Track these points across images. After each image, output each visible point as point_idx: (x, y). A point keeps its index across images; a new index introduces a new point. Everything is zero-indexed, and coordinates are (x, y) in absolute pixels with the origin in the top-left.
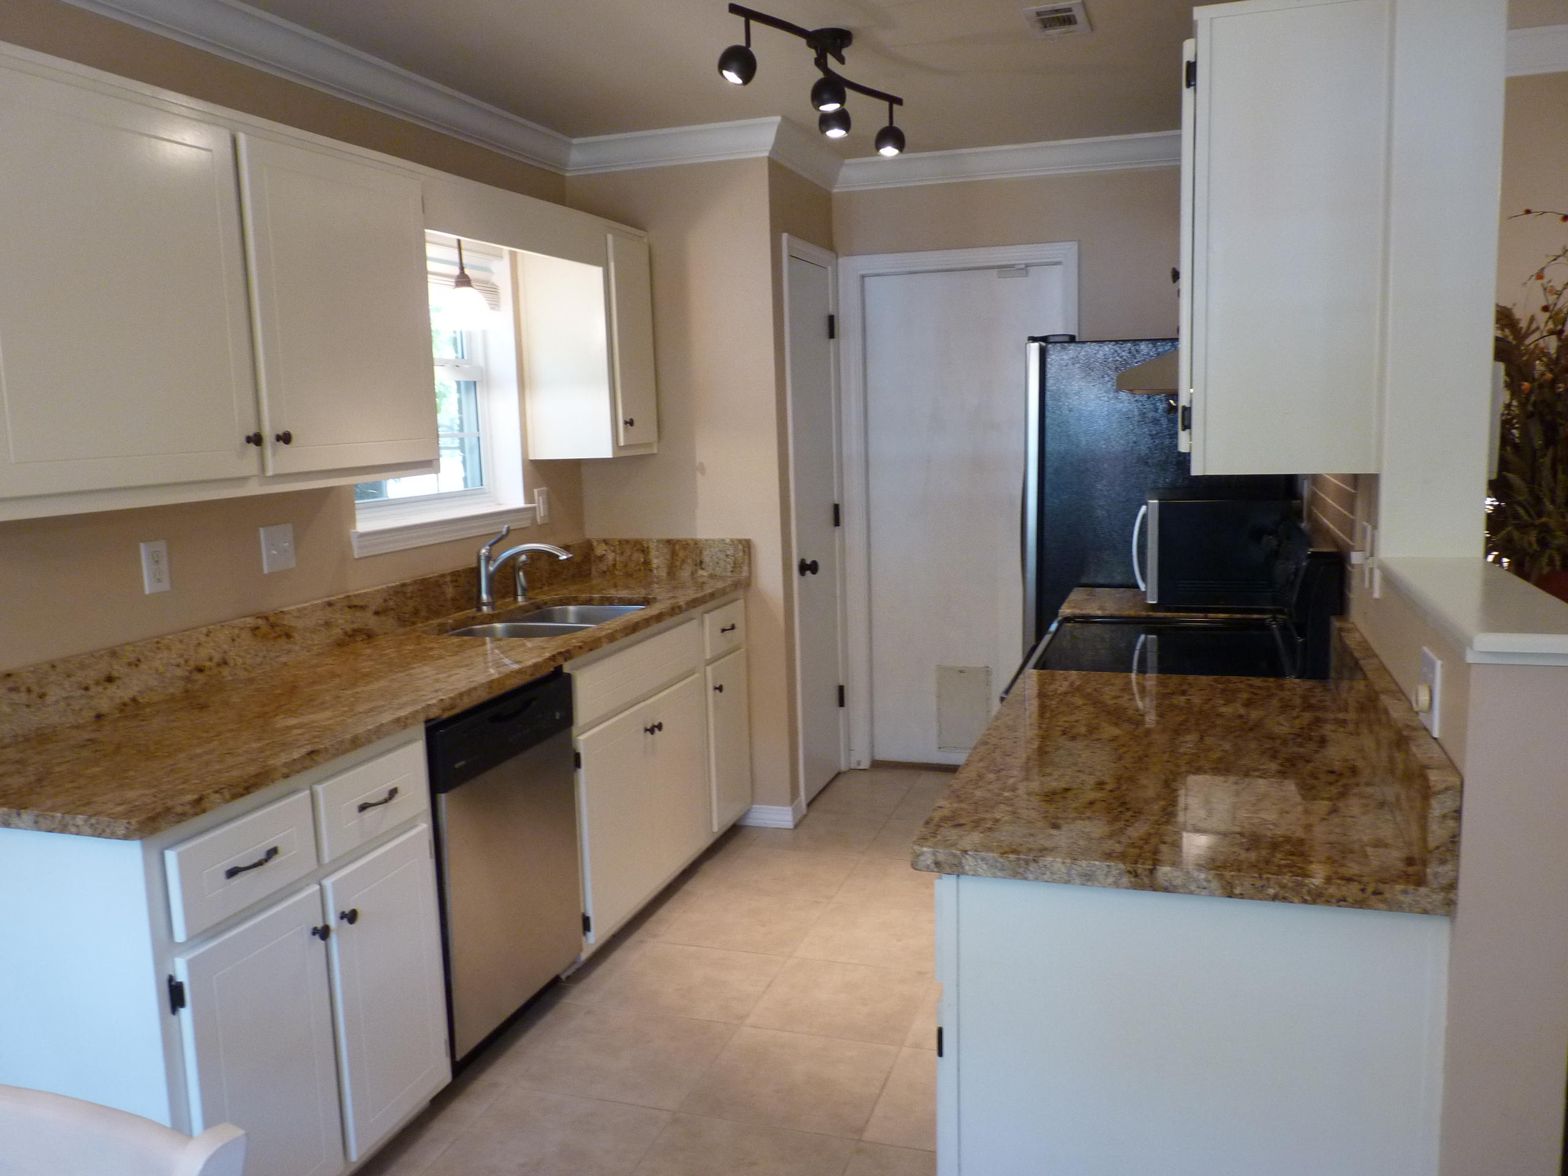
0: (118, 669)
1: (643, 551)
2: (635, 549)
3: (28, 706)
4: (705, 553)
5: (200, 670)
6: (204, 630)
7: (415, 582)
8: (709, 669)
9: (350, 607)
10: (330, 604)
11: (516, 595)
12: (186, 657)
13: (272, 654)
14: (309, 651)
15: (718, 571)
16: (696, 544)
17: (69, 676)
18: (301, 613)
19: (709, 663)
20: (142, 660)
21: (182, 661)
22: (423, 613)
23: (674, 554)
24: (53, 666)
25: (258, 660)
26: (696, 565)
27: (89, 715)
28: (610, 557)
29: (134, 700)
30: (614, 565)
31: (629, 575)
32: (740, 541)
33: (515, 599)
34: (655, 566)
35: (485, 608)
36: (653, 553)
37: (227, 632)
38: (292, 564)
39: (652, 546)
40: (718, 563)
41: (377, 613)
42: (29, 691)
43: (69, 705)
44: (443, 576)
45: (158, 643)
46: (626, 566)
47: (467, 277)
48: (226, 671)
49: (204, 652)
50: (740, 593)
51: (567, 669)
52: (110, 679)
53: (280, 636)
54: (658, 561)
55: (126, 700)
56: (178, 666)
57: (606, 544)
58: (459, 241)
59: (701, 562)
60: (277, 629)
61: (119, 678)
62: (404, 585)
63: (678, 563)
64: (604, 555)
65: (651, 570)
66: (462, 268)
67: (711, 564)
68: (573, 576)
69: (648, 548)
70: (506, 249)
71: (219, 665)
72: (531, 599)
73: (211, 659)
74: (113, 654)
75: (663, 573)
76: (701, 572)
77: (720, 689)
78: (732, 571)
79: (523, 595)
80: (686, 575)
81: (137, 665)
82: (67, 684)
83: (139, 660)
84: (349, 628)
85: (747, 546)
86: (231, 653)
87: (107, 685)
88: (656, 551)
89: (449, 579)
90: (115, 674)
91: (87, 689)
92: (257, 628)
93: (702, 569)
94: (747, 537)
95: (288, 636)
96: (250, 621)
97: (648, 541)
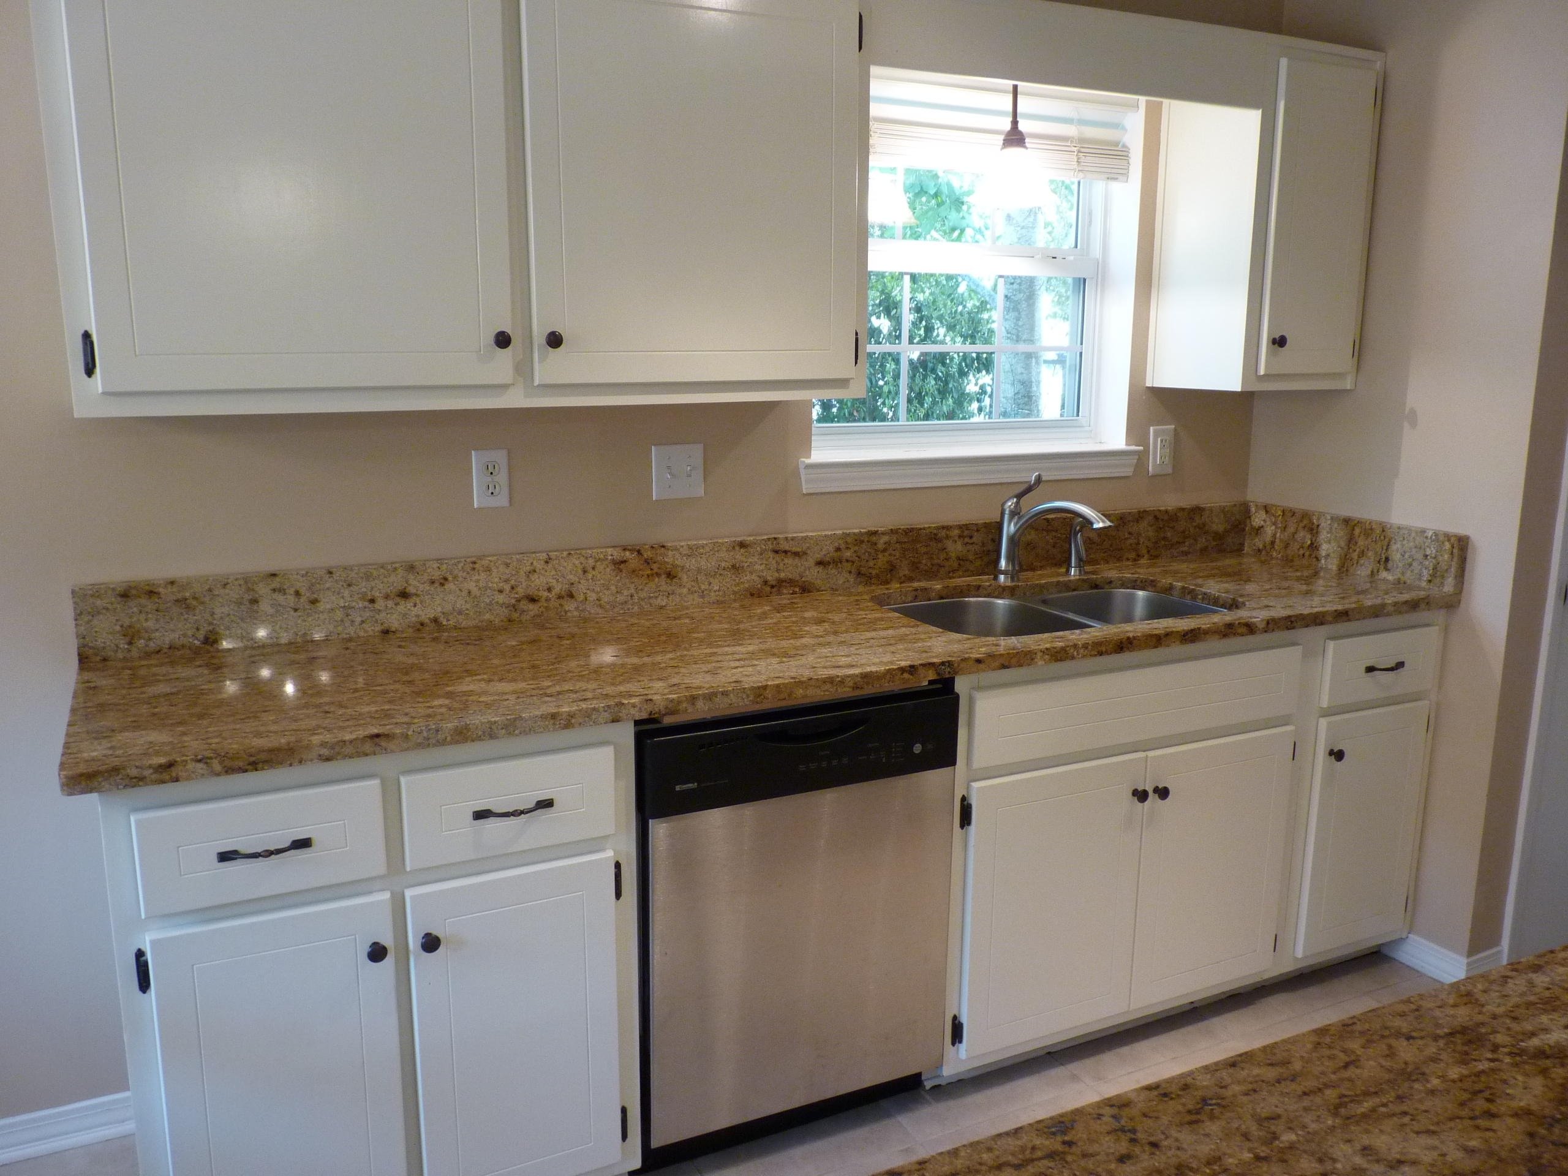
0: (415, 584)
1: (1312, 530)
2: (1302, 525)
3: (296, 610)
4: (1394, 547)
5: (533, 600)
6: (544, 556)
7: (892, 532)
8: (1323, 722)
9: (776, 552)
10: (742, 545)
11: (1069, 566)
12: (513, 582)
13: (643, 594)
14: (703, 597)
15: (1409, 577)
16: (1383, 531)
17: (349, 585)
18: (693, 551)
19: (1326, 713)
20: (450, 579)
21: (507, 587)
22: (905, 571)
23: (1351, 540)
24: (331, 573)
25: (620, 598)
26: (1379, 562)
27: (375, 629)
28: (1270, 530)
29: (435, 620)
30: (1273, 543)
31: (1288, 561)
32: (1448, 537)
33: (1068, 571)
34: (1323, 553)
35: (1002, 577)
36: (1324, 535)
37: (577, 562)
38: (701, 492)
39: (1325, 524)
40: (1410, 565)
41: (820, 563)
42: (297, 594)
43: (348, 615)
44: (947, 528)
45: (475, 563)
46: (1287, 546)
47: (1021, 133)
48: (570, 606)
49: (539, 581)
50: (1439, 616)
51: (961, 685)
52: (404, 595)
53: (658, 575)
54: (1329, 547)
55: (424, 618)
56: (501, 591)
57: (1267, 512)
58: (1015, 87)
59: (1387, 559)
60: (655, 566)
61: (417, 595)
62: (875, 533)
63: (1355, 556)
64: (1262, 527)
65: (1318, 559)
66: (1015, 123)
67: (1400, 565)
68: (1204, 550)
69: (1318, 526)
70: (1142, 100)
71: (560, 597)
72: (1086, 573)
73: (549, 590)
74: (411, 568)
75: (1333, 565)
76: (1384, 574)
77: (1339, 755)
78: (1430, 581)
79: (1079, 566)
80: (1363, 574)
81: (442, 585)
82: (346, 593)
83: (446, 579)
84: (771, 577)
85: (1461, 547)
86: (581, 586)
87: (398, 599)
88: (1328, 533)
89: (956, 532)
90: (411, 590)
91: (372, 601)
92: (624, 562)
93: (1386, 569)
94: (1462, 531)
95: (670, 576)
96: (617, 554)
97: (1321, 514)
